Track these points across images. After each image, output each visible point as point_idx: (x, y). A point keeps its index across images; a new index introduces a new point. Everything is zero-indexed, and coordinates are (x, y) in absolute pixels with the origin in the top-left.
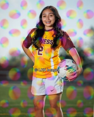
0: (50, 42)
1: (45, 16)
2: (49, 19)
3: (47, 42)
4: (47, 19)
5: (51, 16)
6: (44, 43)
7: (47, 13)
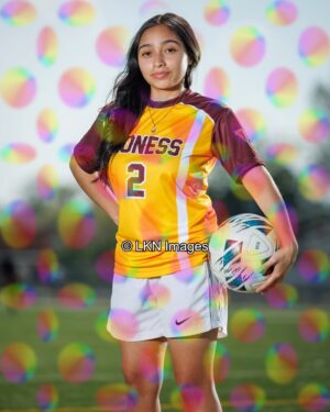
0: (169, 149)
1: (148, 54)
2: (163, 64)
3: (160, 145)
4: (158, 64)
5: (170, 50)
6: (147, 152)
7: (156, 39)
